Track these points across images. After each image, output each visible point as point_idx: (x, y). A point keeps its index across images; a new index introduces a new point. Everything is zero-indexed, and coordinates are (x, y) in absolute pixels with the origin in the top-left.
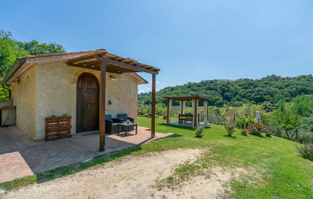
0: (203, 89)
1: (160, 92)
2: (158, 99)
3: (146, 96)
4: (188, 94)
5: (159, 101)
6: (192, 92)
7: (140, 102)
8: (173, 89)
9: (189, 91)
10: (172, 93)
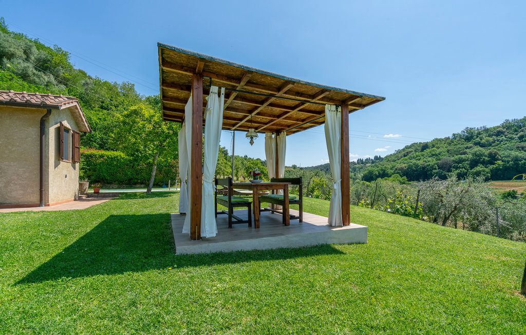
0: (511, 138)
1: (394, 154)
2: (391, 169)
3: (368, 165)
4: (464, 153)
5: (392, 171)
6: (477, 149)
7: (355, 176)
8: (425, 147)
9: (467, 148)
10: (423, 155)
